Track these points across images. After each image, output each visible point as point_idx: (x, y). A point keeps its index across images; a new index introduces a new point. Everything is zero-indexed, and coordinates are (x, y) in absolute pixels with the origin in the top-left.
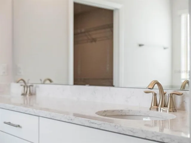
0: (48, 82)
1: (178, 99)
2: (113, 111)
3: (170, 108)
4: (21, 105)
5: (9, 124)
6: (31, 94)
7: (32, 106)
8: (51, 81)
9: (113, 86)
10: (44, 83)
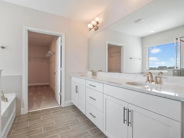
0: (100, 71)
1: (158, 79)
2: (131, 83)
3: (155, 82)
4: (92, 78)
5: (91, 85)
6: (95, 75)
7: (95, 79)
8: (101, 71)
9: (121, 73)
10: (99, 71)
